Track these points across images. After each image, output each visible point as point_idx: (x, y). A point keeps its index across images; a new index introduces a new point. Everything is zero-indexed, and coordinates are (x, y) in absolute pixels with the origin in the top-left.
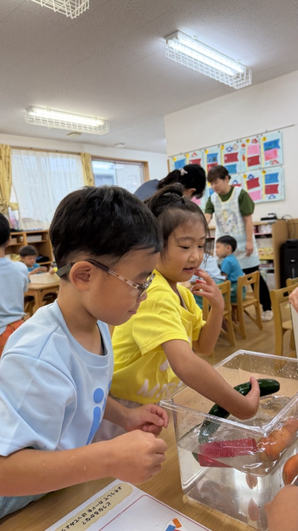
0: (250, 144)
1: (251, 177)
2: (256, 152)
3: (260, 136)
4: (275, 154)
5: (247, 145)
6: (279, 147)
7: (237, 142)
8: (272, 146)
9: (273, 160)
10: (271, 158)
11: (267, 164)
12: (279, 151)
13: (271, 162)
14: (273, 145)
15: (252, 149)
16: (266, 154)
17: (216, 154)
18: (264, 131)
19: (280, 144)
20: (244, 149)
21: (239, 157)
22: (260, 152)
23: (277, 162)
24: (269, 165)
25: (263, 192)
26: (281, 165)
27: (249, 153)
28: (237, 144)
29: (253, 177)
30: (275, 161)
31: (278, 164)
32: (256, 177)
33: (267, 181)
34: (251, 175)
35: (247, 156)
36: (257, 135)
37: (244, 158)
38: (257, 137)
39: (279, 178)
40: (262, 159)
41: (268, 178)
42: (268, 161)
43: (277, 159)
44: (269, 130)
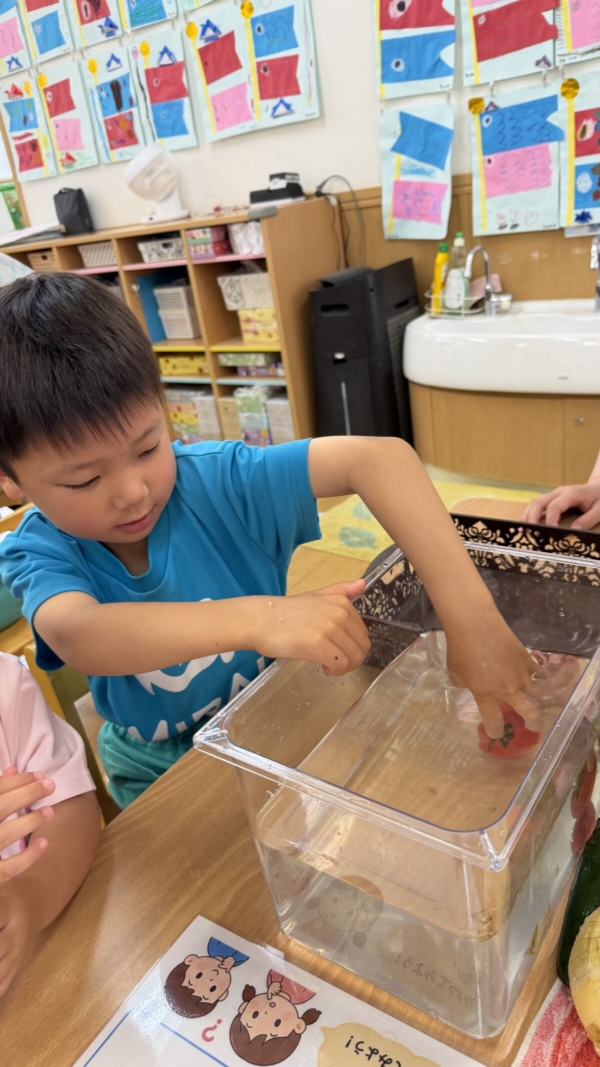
1: (209, 33)
25: (253, 91)
29: (215, 29)
32: (224, 30)
33: (259, 46)
34: (208, 24)
39: (298, 26)
41: (263, 29)
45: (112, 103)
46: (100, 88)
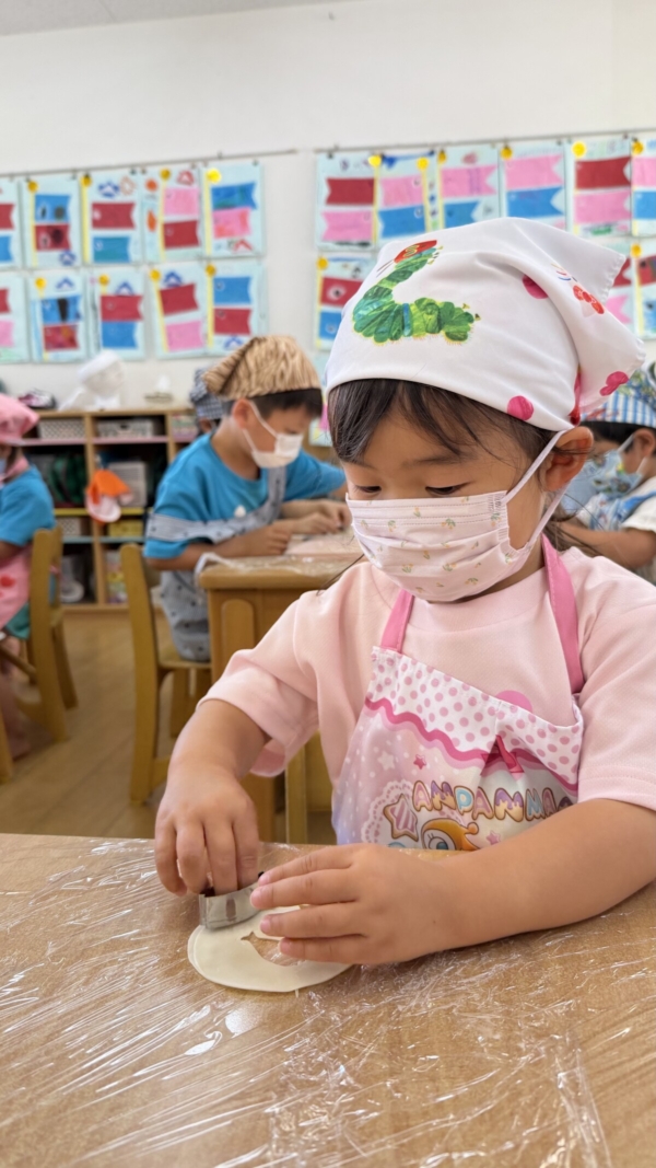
0: (171, 184)
1: (173, 280)
2: (189, 209)
3: (200, 165)
4: (243, 222)
5: (163, 184)
6: (252, 204)
7: (133, 172)
8: (234, 199)
9: (237, 238)
10: (230, 233)
11: (219, 247)
12: (254, 218)
13: (230, 244)
14: (237, 197)
15: (174, 200)
16: (216, 221)
17: (65, 199)
18: (213, 152)
19: (257, 195)
20: (153, 197)
21: (138, 216)
22: (200, 211)
23: (247, 246)
24: (226, 252)
25: (208, 325)
26: (259, 257)
27: (167, 210)
28: (133, 178)
29: (178, 278)
30: (243, 243)
31: (249, 253)
32: (187, 280)
33: (218, 297)
34: (172, 275)
35: (163, 218)
36: (193, 162)
37: (152, 223)
38: (193, 167)
39: (253, 290)
40: (206, 231)
41: (223, 287)
42: (224, 241)
43: (249, 238)
44: (227, 151)
45: (56, 315)
46: (44, 302)
